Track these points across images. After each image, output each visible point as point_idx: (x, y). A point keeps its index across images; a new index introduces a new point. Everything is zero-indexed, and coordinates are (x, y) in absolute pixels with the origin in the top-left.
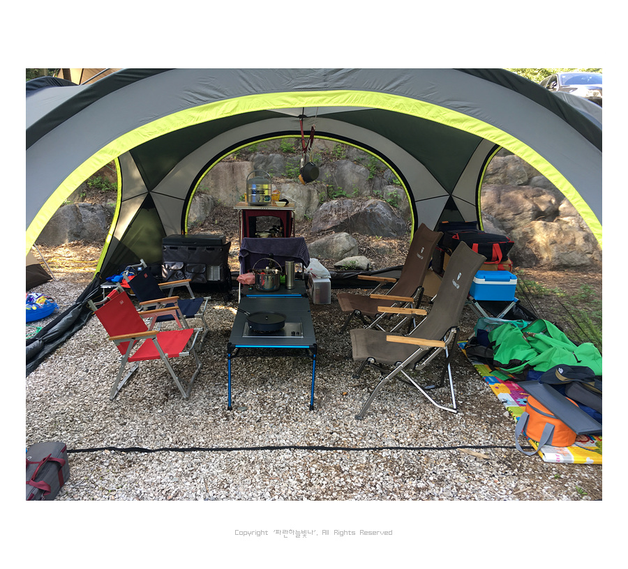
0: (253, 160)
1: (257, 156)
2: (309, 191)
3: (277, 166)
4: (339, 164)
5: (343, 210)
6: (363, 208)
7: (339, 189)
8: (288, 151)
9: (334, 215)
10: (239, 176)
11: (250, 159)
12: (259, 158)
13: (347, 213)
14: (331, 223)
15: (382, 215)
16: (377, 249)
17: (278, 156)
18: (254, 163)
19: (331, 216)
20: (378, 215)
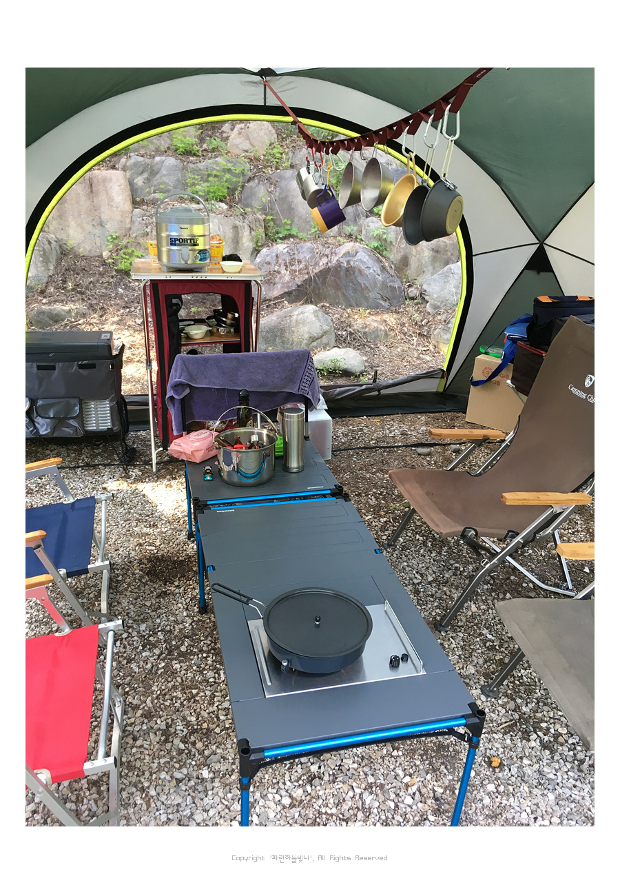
0: (124, 169)
1: (132, 161)
2: (235, 227)
3: (170, 181)
4: (281, 178)
5: (299, 262)
6: (335, 259)
7: (286, 224)
8: (188, 153)
9: (283, 271)
10: (103, 197)
11: (119, 166)
12: (136, 164)
13: (307, 268)
14: (279, 286)
15: (367, 272)
16: (365, 333)
17: (171, 161)
18: (128, 174)
19: (279, 272)
20: (360, 271)
